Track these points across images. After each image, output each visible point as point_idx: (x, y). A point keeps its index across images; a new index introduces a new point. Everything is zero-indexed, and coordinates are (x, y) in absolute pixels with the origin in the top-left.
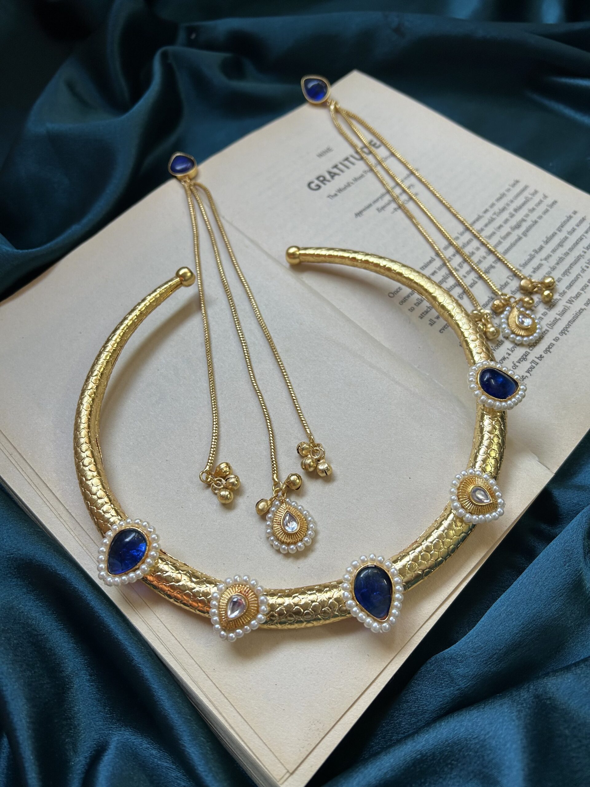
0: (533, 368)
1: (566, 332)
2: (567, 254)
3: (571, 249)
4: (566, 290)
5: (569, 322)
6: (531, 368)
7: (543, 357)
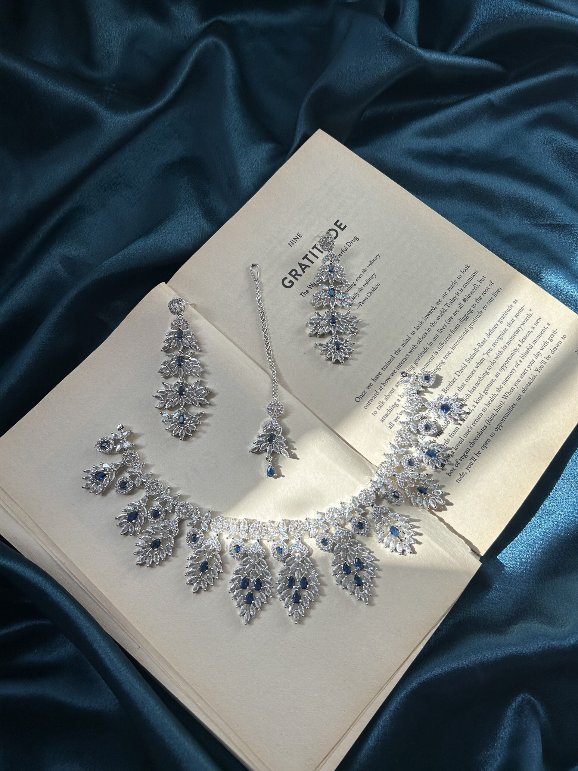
0: (472, 465)
1: (501, 428)
2: (505, 347)
3: (508, 343)
4: (502, 385)
5: (504, 417)
6: (470, 465)
7: (480, 453)
